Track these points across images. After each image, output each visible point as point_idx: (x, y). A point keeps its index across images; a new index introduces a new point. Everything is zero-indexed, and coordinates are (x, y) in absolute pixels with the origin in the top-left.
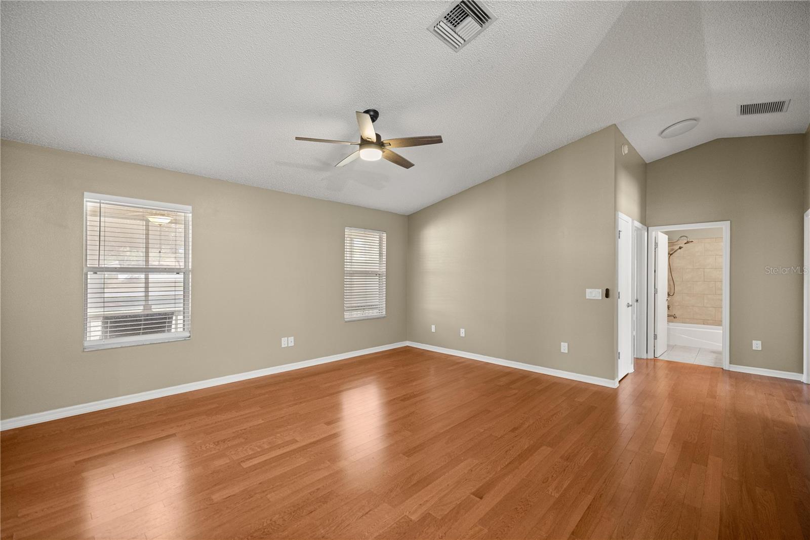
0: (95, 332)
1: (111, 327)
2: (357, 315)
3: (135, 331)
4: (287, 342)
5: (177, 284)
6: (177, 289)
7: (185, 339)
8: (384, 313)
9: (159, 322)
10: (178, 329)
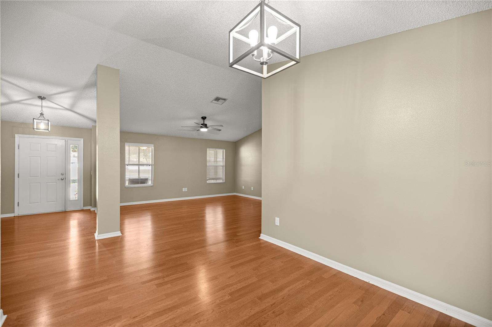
0: (127, 183)
1: (131, 181)
2: (212, 181)
3: (138, 183)
4: (185, 190)
5: (150, 170)
6: (149, 172)
7: (152, 186)
8: (224, 181)
9: (144, 181)
10: (150, 183)
